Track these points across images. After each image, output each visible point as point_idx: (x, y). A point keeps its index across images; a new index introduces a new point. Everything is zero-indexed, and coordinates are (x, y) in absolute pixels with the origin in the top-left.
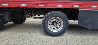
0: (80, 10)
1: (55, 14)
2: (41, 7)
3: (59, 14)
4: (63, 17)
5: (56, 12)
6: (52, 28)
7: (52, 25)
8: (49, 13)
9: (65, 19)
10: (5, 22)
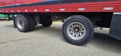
0: (114, 13)
1: (76, 19)
2: (61, 11)
3: (80, 19)
4: (86, 23)
5: (77, 17)
6: (74, 34)
7: (73, 31)
8: (69, 18)
9: (89, 25)
10: (36, 24)
